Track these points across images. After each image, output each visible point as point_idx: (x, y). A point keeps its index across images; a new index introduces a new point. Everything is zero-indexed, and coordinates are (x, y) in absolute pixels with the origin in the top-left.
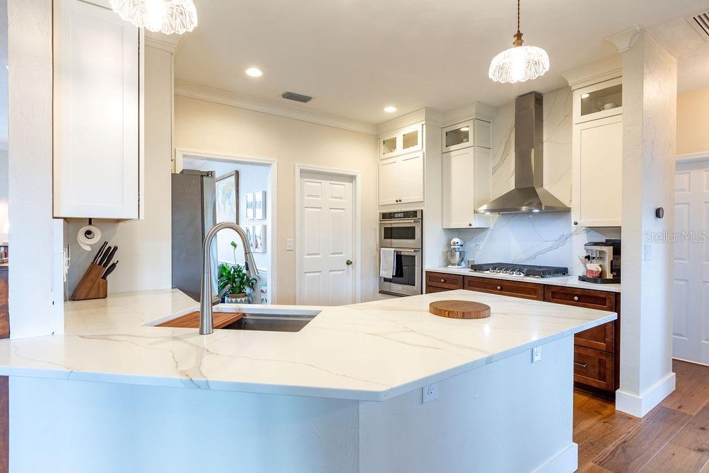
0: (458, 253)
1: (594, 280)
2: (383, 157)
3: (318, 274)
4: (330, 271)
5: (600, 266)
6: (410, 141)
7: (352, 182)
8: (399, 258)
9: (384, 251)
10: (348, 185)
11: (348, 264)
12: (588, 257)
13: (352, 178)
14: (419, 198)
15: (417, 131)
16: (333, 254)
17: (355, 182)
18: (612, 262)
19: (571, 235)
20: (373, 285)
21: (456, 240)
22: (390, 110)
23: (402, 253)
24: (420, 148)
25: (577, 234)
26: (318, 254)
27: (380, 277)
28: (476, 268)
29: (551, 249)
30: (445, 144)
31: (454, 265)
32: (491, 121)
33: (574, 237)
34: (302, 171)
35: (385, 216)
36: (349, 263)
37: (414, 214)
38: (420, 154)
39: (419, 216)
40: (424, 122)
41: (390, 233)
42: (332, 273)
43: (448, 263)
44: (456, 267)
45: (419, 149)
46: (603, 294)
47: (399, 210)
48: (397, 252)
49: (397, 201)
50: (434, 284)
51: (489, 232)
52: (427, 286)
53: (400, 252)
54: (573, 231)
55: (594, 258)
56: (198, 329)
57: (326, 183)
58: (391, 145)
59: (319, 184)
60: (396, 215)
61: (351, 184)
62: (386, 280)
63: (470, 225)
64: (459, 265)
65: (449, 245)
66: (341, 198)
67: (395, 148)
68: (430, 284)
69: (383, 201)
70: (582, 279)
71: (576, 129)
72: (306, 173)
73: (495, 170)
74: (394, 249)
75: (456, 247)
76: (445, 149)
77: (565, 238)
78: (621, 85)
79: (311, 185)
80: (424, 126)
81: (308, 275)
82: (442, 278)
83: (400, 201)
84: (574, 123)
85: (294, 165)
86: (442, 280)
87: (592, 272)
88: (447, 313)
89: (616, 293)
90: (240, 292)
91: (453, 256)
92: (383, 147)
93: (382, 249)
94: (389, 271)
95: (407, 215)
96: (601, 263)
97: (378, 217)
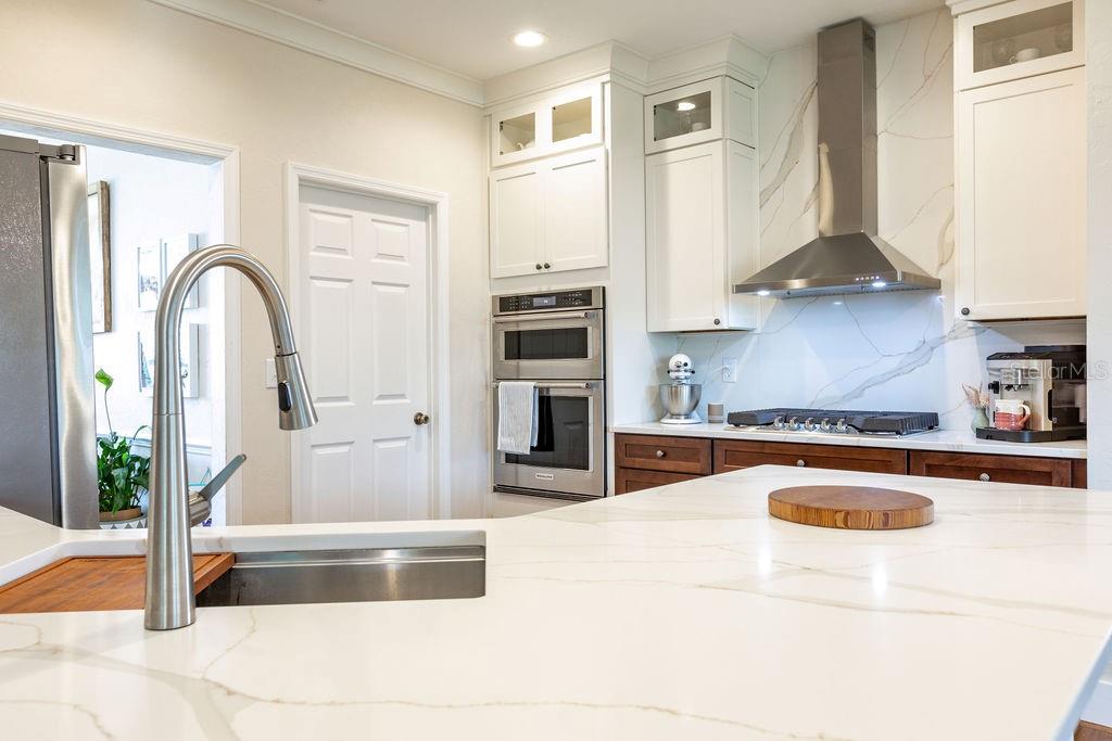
0: (686, 391)
1: (1015, 436)
2: (499, 160)
3: (345, 449)
4: (375, 441)
5: (1025, 403)
6: (570, 121)
7: (426, 219)
8: (545, 403)
9: (506, 387)
10: (417, 227)
11: (418, 422)
12: (995, 387)
13: (425, 209)
14: (594, 258)
15: (589, 99)
16: (381, 397)
17: (435, 219)
18: (1050, 393)
19: (942, 340)
20: (478, 472)
21: (682, 358)
22: (529, 39)
23: (552, 393)
24: (599, 141)
25: (956, 338)
26: (345, 398)
27: (496, 453)
28: (737, 420)
29: (896, 373)
30: (650, 133)
31: (677, 416)
32: (755, 84)
33: (949, 346)
34: (305, 183)
35: (508, 304)
36: (420, 420)
37: (585, 297)
38: (599, 154)
39: (596, 301)
40: (607, 78)
41: (518, 346)
42: (381, 445)
43: (662, 412)
44: (683, 420)
45: (594, 144)
46: (1046, 464)
47: (544, 289)
48: (541, 389)
49: (539, 267)
50: (639, 462)
51: (754, 339)
52: (619, 467)
53: (548, 389)
54: (946, 332)
55: (1009, 387)
56: (141, 613)
57: (363, 218)
58: (520, 132)
59: (346, 220)
60: (536, 301)
61: (424, 224)
62: (512, 458)
63: (717, 322)
64: (687, 416)
65: (663, 369)
66: (401, 258)
67: (533, 138)
68: (628, 462)
69: (501, 269)
70: (985, 434)
71: (962, 103)
72: (313, 188)
73: (765, 197)
74: (533, 384)
75: (682, 374)
76: (652, 146)
77: (929, 348)
78: (1071, 2)
79: (327, 221)
80: (608, 87)
81: (319, 451)
82: (658, 447)
83: (547, 266)
84: (956, 89)
85: (284, 166)
86: (660, 453)
87: (1007, 417)
88: (840, 517)
89: (1073, 461)
90: (126, 506)
91: (675, 394)
92: (497, 136)
93: (502, 383)
94: (520, 434)
95: (564, 299)
96: (1027, 396)
97: (487, 308)
